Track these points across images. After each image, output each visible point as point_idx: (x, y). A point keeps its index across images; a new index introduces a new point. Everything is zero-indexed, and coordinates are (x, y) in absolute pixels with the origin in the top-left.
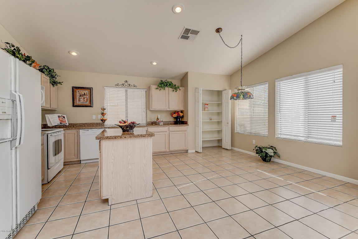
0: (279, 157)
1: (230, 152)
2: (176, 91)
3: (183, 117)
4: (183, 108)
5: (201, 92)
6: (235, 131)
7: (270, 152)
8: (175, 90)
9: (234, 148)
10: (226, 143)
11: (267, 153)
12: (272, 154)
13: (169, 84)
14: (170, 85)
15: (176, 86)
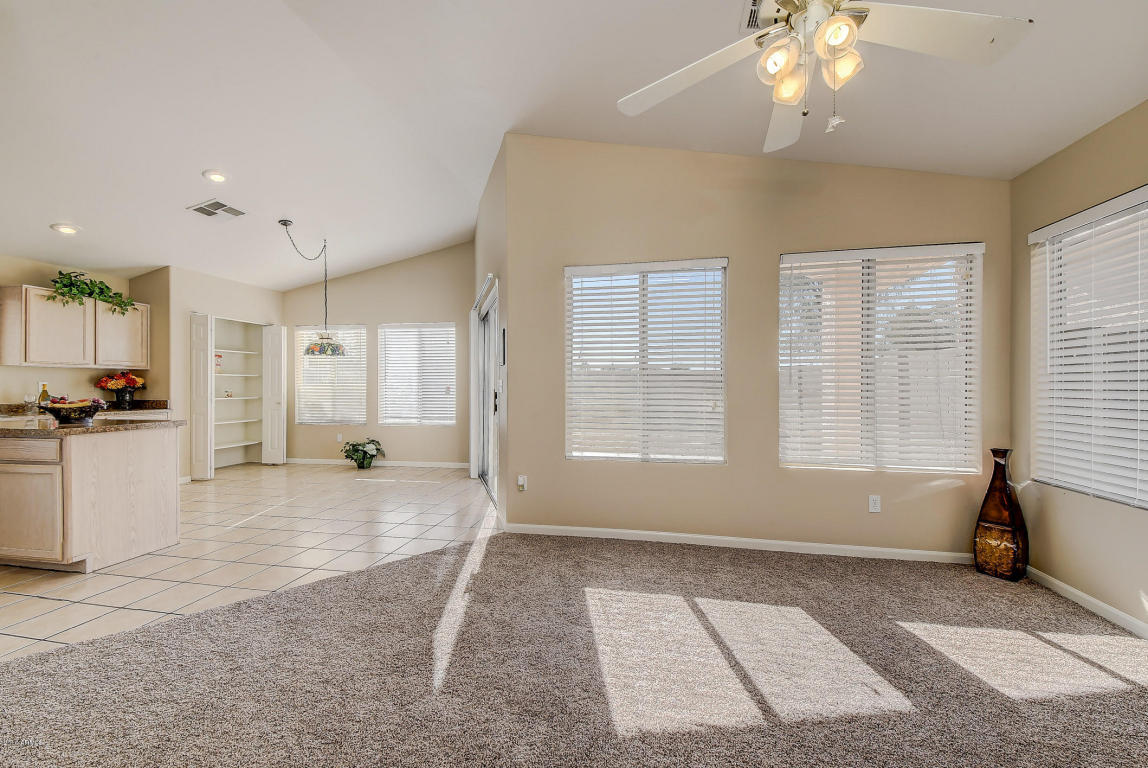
0: (384, 455)
1: (282, 471)
2: (123, 314)
3: (144, 387)
4: (144, 364)
5: (212, 325)
6: (297, 421)
7: (371, 449)
8: (118, 309)
9: (292, 460)
10: (274, 450)
11: (365, 453)
12: (374, 452)
13: (97, 291)
14: (102, 292)
15: (120, 296)
